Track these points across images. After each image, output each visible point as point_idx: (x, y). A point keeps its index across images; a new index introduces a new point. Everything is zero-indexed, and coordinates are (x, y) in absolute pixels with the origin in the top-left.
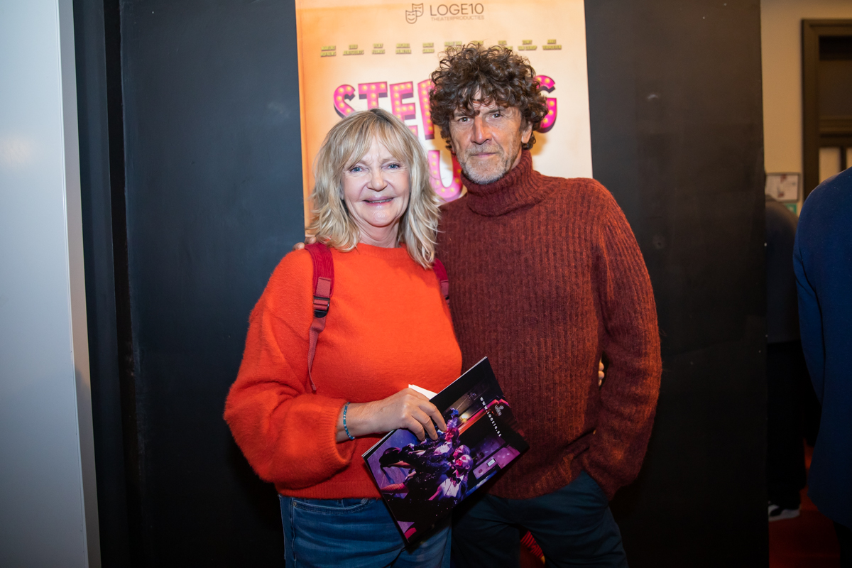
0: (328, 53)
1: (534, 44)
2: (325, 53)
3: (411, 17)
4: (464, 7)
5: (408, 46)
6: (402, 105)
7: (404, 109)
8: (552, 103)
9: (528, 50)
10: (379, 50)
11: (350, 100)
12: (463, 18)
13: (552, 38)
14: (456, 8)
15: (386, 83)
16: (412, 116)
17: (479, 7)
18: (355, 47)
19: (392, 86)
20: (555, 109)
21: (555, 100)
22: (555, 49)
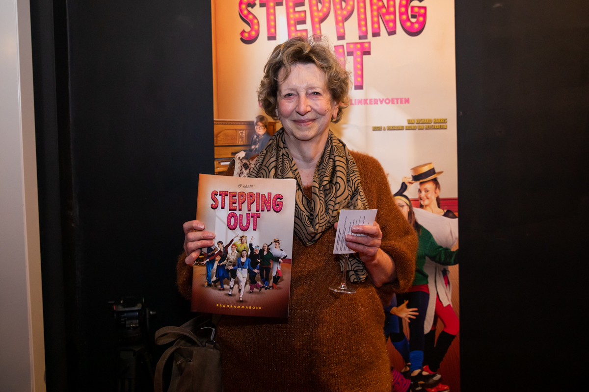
6: (295, 12)
7: (297, 15)
8: (422, 11)
11: (252, 7)
16: (303, 22)
20: (424, 15)
21: (425, 8)
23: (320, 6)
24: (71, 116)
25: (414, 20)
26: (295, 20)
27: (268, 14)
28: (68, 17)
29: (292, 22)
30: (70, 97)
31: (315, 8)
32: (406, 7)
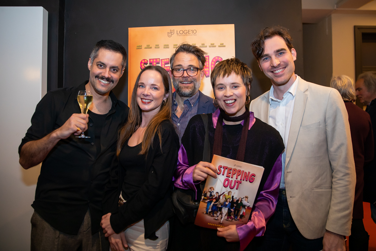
0: (139, 48)
1: (215, 45)
3: (170, 35)
4: (189, 31)
5: (168, 45)
9: (212, 47)
10: (157, 47)
12: (189, 35)
13: (222, 42)
14: (186, 31)
15: (159, 59)
17: (195, 31)
18: (149, 46)
19: (161, 60)
22: (223, 47)
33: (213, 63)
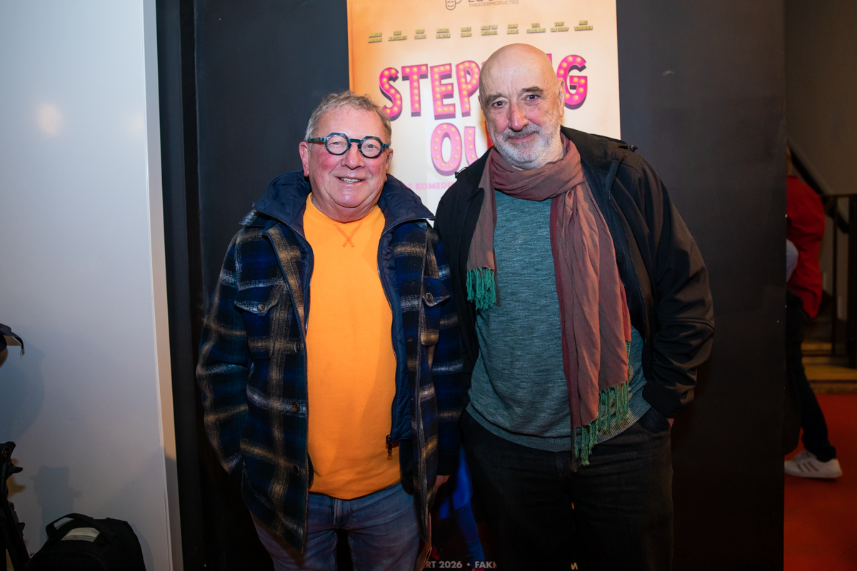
0: (375, 39)
1: (566, 25)
2: (372, 39)
3: (451, 4)
5: (447, 31)
7: (443, 89)
8: (583, 81)
9: (559, 31)
10: (420, 35)
11: (394, 81)
13: (584, 19)
15: (426, 65)
16: (450, 95)
18: (399, 33)
19: (432, 68)
20: (585, 86)
21: (585, 78)
22: (587, 30)
23: (469, 77)
24: (200, 201)
25: (573, 92)
26: (441, 93)
27: (412, 88)
28: (197, 96)
29: (438, 96)
30: (199, 181)
31: (463, 80)
32: (565, 77)
33: (562, 72)
